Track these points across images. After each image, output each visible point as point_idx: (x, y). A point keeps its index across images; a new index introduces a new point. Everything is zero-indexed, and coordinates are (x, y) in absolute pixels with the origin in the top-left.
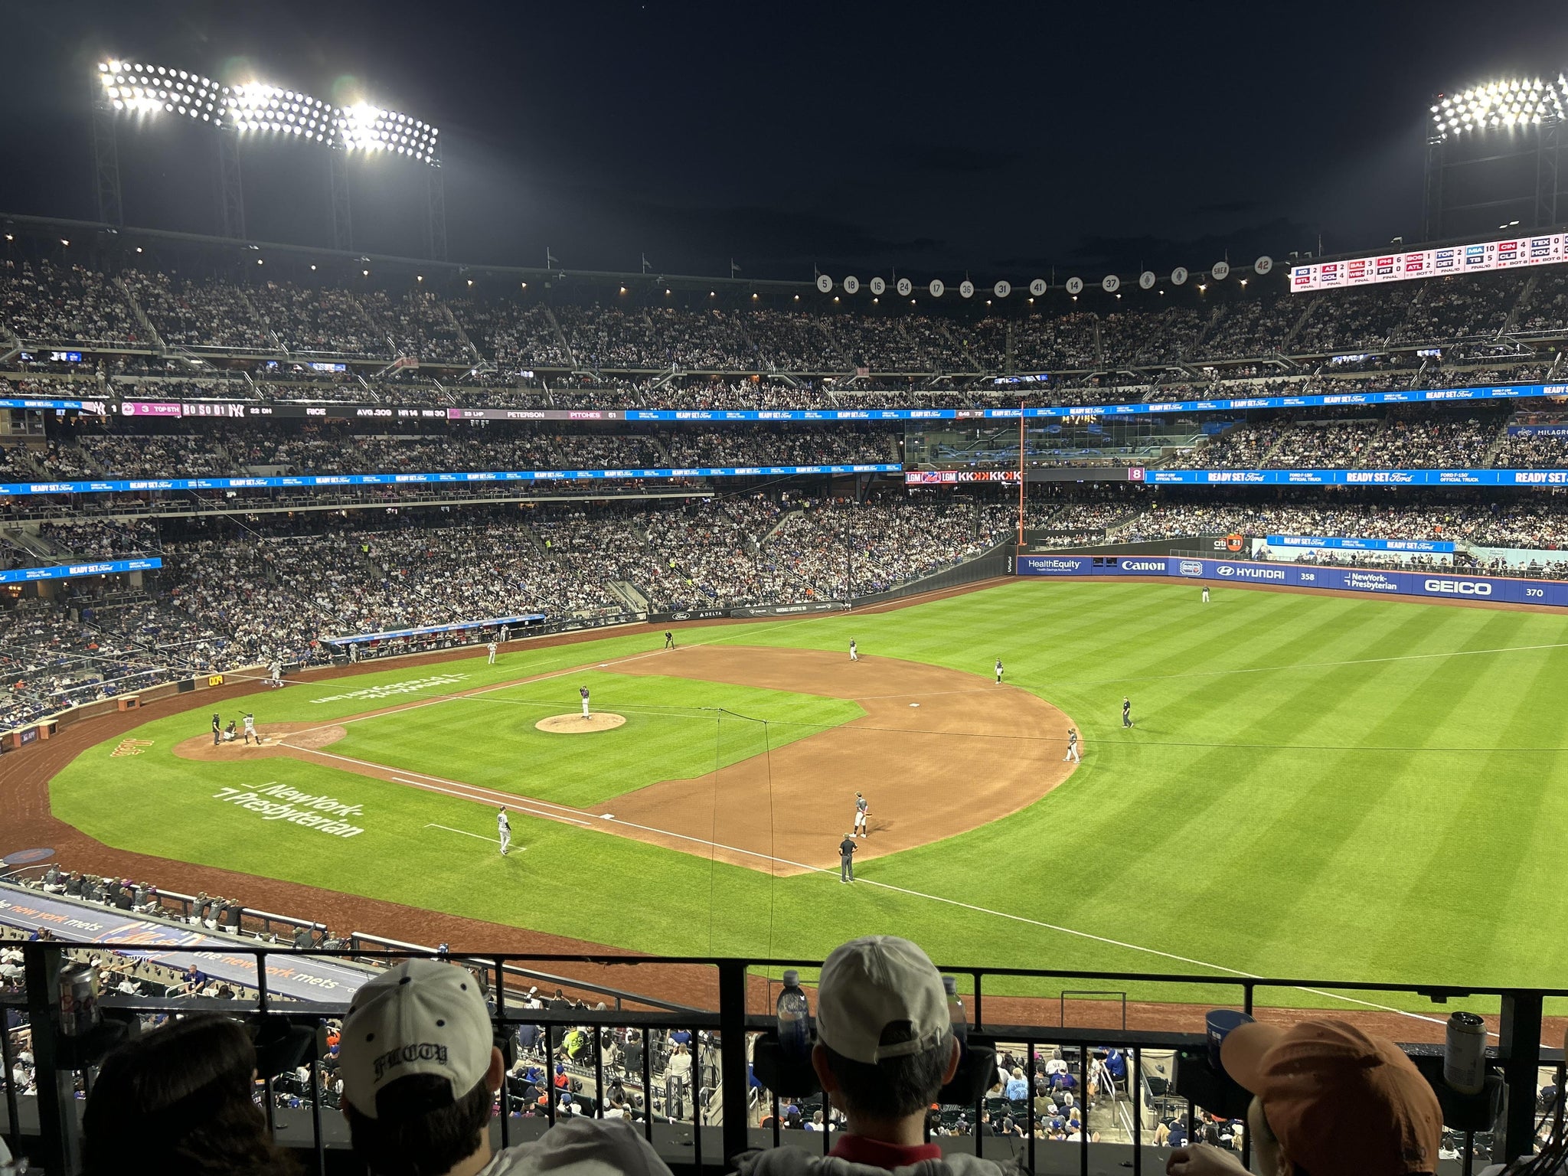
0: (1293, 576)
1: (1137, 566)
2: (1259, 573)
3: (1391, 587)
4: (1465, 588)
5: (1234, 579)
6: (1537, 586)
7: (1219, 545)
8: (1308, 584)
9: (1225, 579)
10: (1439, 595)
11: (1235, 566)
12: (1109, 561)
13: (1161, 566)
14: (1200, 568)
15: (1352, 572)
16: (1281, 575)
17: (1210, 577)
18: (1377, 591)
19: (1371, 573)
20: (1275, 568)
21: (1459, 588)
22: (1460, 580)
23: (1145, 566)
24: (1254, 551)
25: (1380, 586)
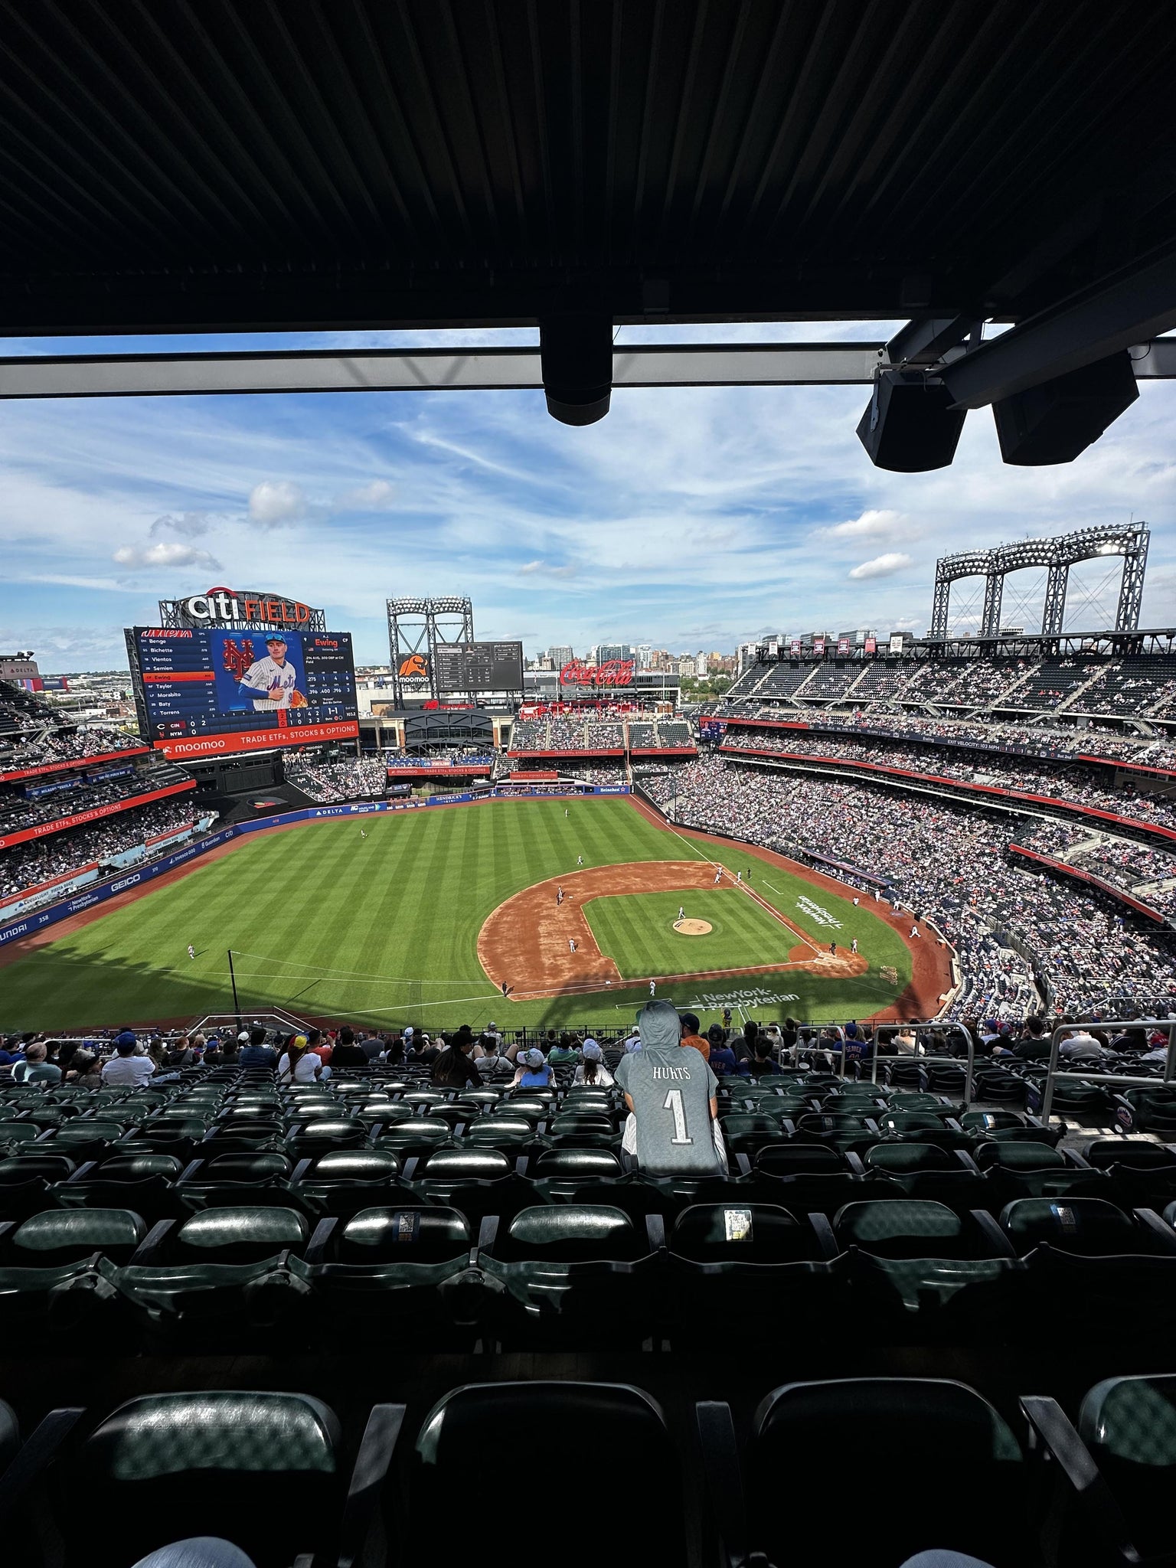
2: (6, 935)
3: (95, 899)
4: (130, 881)
6: (154, 866)
8: (46, 923)
15: (71, 901)
16: (24, 927)
18: (89, 906)
19: (82, 896)
20: (17, 925)
21: (127, 882)
22: (126, 878)
25: (90, 901)
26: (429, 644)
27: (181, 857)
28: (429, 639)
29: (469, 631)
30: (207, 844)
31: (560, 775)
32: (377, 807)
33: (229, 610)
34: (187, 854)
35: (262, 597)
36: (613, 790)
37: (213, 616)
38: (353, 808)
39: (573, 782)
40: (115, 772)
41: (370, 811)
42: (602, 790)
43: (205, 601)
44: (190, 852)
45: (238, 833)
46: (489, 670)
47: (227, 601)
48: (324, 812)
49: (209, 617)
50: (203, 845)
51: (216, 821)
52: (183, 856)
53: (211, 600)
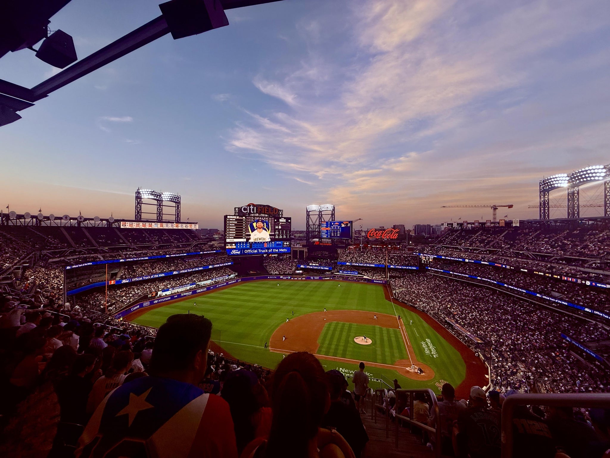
0: (172, 298)
1: (135, 309)
2: (164, 300)
5: (158, 302)
6: (211, 287)
8: (176, 298)
9: (156, 304)
10: (199, 292)
11: (158, 300)
13: (138, 306)
14: (149, 303)
16: (169, 298)
17: (152, 304)
20: (168, 297)
21: (202, 290)
23: (136, 308)
24: (159, 294)
26: (319, 221)
28: (319, 220)
29: (333, 217)
30: (231, 282)
31: (359, 273)
32: (289, 278)
33: (253, 210)
34: (223, 285)
35: (264, 206)
36: (379, 282)
37: (248, 212)
38: (281, 277)
39: (363, 277)
41: (287, 279)
42: (375, 281)
43: (246, 207)
44: (224, 284)
45: (242, 280)
46: (339, 231)
47: (253, 207)
48: (270, 277)
49: (247, 212)
50: (229, 282)
52: (222, 285)
53: (248, 207)
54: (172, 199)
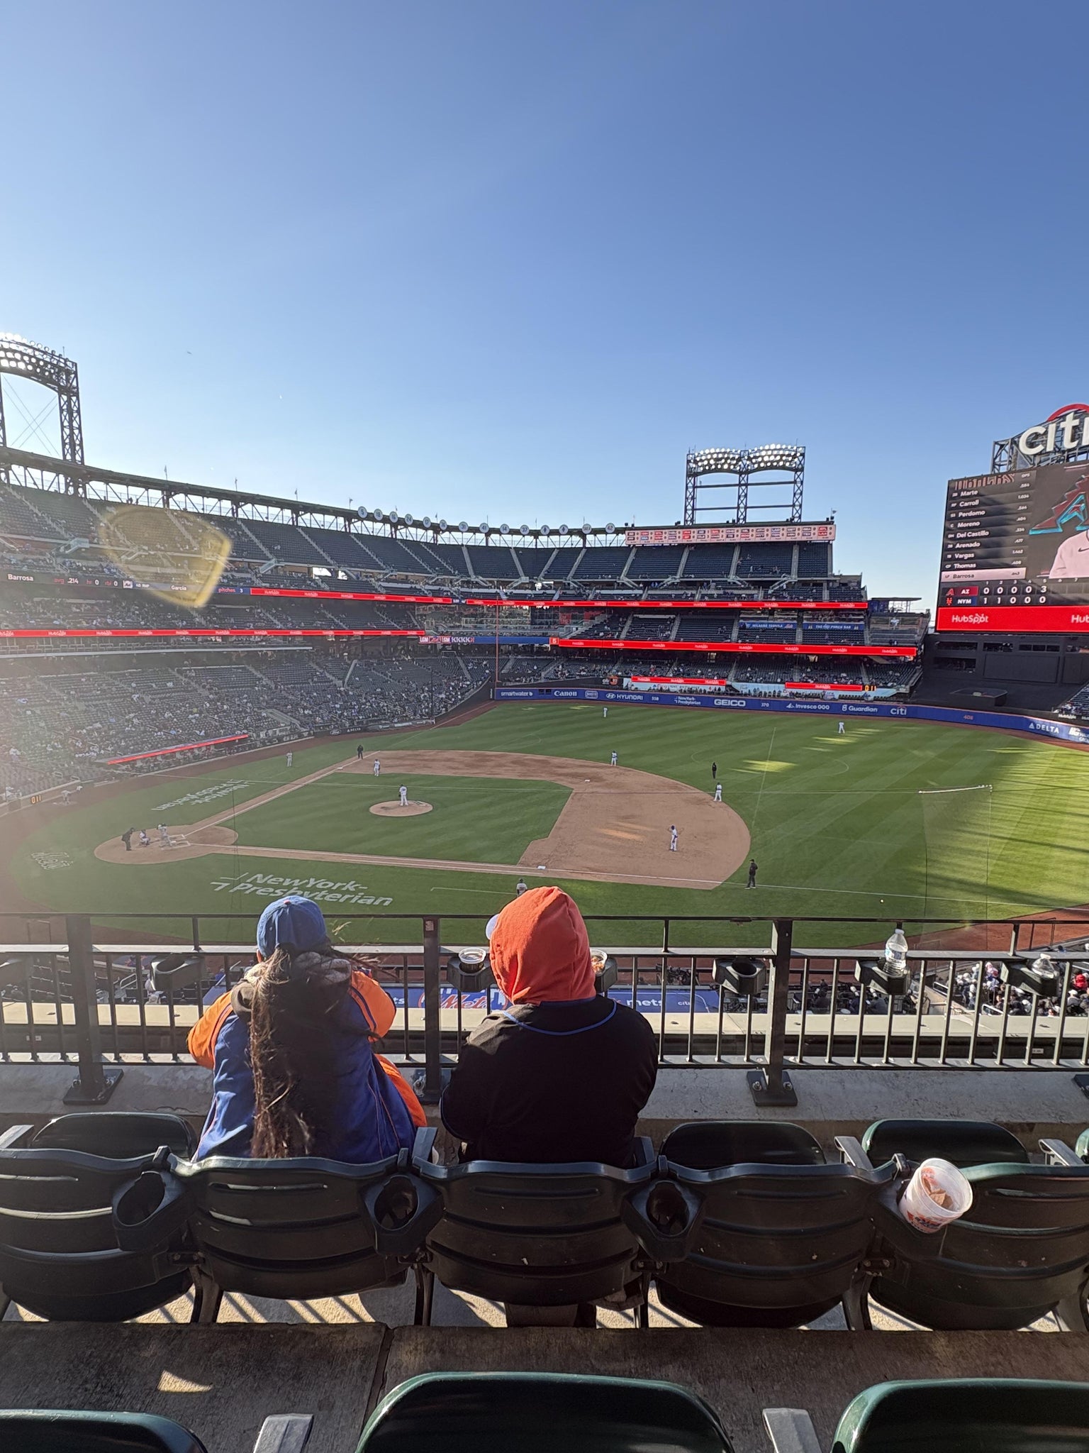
0: (647, 698)
1: (562, 694)
2: (629, 697)
3: (699, 703)
4: (734, 703)
5: (615, 700)
6: (765, 702)
7: (606, 681)
8: (656, 703)
9: (611, 700)
10: (721, 707)
11: (614, 693)
12: (547, 690)
13: (575, 694)
14: (596, 694)
15: (678, 696)
16: (640, 697)
17: (602, 699)
18: (690, 705)
19: (688, 696)
20: (638, 694)
21: (730, 703)
22: (731, 699)
23: (567, 694)
24: (625, 685)
25: (693, 703)
27: (805, 707)
30: (853, 709)
33: (1077, 435)
34: (815, 707)
40: (838, 625)
43: (1041, 430)
44: (820, 707)
45: (912, 715)
47: (1076, 422)
49: (1044, 452)
50: (844, 708)
51: (898, 695)
52: (808, 707)
53: (1052, 427)
54: (772, 462)
